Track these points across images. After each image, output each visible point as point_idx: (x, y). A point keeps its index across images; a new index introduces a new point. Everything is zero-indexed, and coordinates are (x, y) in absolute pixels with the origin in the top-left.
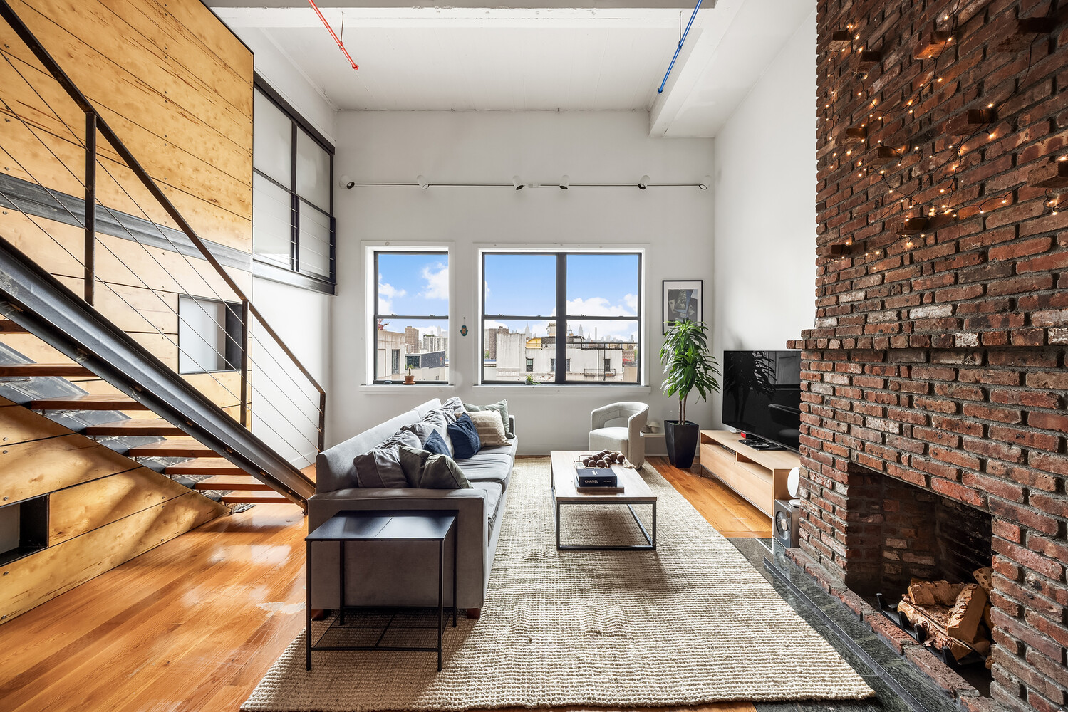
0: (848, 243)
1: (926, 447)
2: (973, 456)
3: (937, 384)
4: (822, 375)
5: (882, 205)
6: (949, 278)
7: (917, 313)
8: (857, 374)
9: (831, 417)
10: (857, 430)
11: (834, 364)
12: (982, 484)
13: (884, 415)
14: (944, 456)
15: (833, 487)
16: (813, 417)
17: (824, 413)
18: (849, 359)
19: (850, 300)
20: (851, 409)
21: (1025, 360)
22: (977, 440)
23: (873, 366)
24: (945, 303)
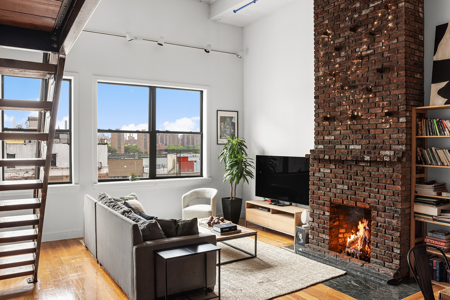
0: (328, 116)
1: (356, 192)
2: (368, 193)
3: (359, 172)
4: (319, 169)
5: (340, 105)
6: (360, 137)
7: (352, 147)
8: (333, 168)
9: (323, 186)
10: (333, 190)
11: (324, 165)
12: (369, 201)
13: (343, 184)
14: (360, 195)
15: (324, 214)
16: (315, 187)
17: (320, 184)
18: (330, 163)
19: (329, 139)
20: (331, 182)
21: (379, 164)
22: (368, 188)
23: (339, 166)
24: (359, 145)
